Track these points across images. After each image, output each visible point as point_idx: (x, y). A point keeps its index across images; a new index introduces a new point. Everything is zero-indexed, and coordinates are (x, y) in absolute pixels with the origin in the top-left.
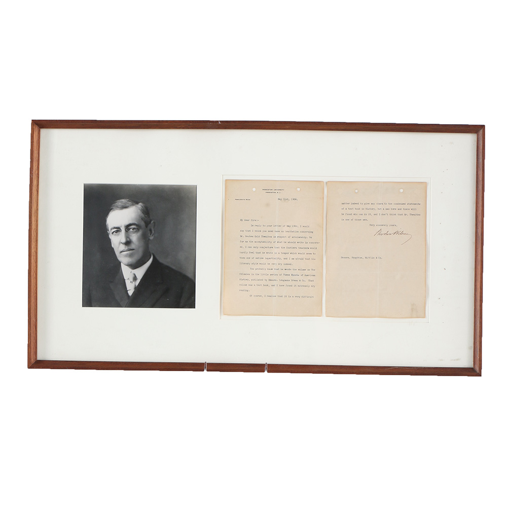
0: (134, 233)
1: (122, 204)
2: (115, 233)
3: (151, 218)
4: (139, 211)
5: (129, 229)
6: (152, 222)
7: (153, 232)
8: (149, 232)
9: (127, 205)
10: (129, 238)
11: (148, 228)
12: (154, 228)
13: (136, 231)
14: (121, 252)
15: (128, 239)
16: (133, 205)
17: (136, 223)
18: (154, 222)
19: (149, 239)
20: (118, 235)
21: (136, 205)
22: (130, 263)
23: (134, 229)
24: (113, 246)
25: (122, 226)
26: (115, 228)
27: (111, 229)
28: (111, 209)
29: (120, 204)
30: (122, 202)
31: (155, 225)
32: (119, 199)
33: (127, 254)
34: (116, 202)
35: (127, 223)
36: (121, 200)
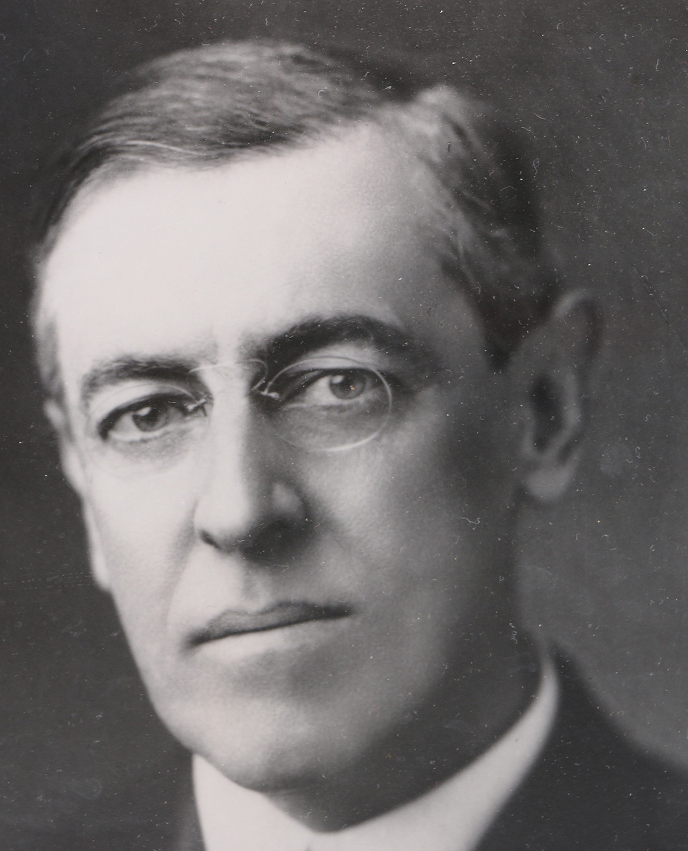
0: (353, 423)
1: (225, 103)
2: (128, 431)
3: (557, 254)
4: (421, 181)
5: (296, 387)
6: (566, 304)
7: (572, 415)
8: (525, 414)
9: (285, 108)
10: (294, 484)
11: (523, 370)
12: (583, 376)
13: (376, 409)
14: (200, 639)
15: (284, 499)
16: (350, 110)
17: (382, 312)
18: (590, 312)
19: (523, 496)
20: (169, 449)
21: (389, 112)
22: (295, 764)
23: (349, 379)
24: (102, 570)
25: (211, 353)
26: (131, 369)
27: (92, 384)
28: (97, 157)
29: (199, 94)
30: (220, 76)
31: (591, 347)
32: (191, 41)
33: (269, 660)
34: (155, 79)
36: (210, 55)
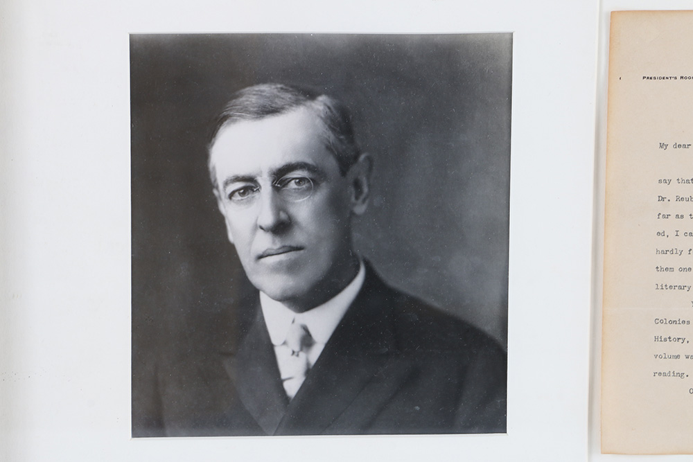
0: (302, 193)
1: (261, 101)
2: (237, 197)
3: (359, 143)
4: (319, 122)
5: (285, 183)
6: (362, 157)
7: (366, 190)
8: (352, 189)
9: (279, 102)
10: (286, 211)
11: (351, 177)
12: (368, 178)
13: (309, 189)
14: (260, 257)
15: (283, 216)
16: (297, 103)
17: (309, 161)
18: (369, 159)
19: (352, 214)
20: (249, 202)
21: (309, 103)
22: (290, 293)
23: (301, 180)
24: (231, 238)
25: (260, 174)
26: (237, 179)
27: (226, 184)
28: (225, 118)
29: (254, 99)
30: (260, 93)
31: (370, 169)
32: (252, 85)
33: (280, 263)
34: (241, 95)
35: (279, 161)
36: (256, 88)
